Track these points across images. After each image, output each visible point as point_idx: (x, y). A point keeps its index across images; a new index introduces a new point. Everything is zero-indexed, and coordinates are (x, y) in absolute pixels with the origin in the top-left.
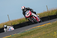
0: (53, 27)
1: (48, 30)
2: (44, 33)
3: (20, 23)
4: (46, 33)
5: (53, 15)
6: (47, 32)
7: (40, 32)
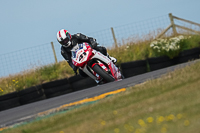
0: (134, 102)
1: (116, 112)
2: (103, 124)
3: (18, 89)
4: (111, 123)
5: (134, 59)
6: (113, 119)
7: (88, 119)
